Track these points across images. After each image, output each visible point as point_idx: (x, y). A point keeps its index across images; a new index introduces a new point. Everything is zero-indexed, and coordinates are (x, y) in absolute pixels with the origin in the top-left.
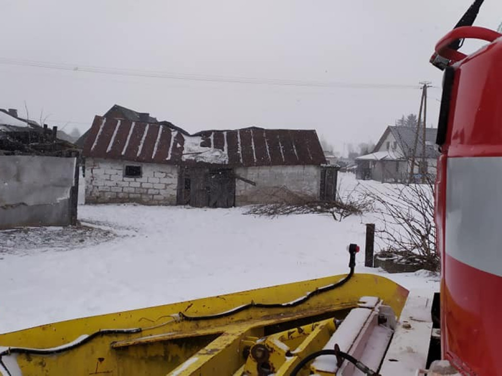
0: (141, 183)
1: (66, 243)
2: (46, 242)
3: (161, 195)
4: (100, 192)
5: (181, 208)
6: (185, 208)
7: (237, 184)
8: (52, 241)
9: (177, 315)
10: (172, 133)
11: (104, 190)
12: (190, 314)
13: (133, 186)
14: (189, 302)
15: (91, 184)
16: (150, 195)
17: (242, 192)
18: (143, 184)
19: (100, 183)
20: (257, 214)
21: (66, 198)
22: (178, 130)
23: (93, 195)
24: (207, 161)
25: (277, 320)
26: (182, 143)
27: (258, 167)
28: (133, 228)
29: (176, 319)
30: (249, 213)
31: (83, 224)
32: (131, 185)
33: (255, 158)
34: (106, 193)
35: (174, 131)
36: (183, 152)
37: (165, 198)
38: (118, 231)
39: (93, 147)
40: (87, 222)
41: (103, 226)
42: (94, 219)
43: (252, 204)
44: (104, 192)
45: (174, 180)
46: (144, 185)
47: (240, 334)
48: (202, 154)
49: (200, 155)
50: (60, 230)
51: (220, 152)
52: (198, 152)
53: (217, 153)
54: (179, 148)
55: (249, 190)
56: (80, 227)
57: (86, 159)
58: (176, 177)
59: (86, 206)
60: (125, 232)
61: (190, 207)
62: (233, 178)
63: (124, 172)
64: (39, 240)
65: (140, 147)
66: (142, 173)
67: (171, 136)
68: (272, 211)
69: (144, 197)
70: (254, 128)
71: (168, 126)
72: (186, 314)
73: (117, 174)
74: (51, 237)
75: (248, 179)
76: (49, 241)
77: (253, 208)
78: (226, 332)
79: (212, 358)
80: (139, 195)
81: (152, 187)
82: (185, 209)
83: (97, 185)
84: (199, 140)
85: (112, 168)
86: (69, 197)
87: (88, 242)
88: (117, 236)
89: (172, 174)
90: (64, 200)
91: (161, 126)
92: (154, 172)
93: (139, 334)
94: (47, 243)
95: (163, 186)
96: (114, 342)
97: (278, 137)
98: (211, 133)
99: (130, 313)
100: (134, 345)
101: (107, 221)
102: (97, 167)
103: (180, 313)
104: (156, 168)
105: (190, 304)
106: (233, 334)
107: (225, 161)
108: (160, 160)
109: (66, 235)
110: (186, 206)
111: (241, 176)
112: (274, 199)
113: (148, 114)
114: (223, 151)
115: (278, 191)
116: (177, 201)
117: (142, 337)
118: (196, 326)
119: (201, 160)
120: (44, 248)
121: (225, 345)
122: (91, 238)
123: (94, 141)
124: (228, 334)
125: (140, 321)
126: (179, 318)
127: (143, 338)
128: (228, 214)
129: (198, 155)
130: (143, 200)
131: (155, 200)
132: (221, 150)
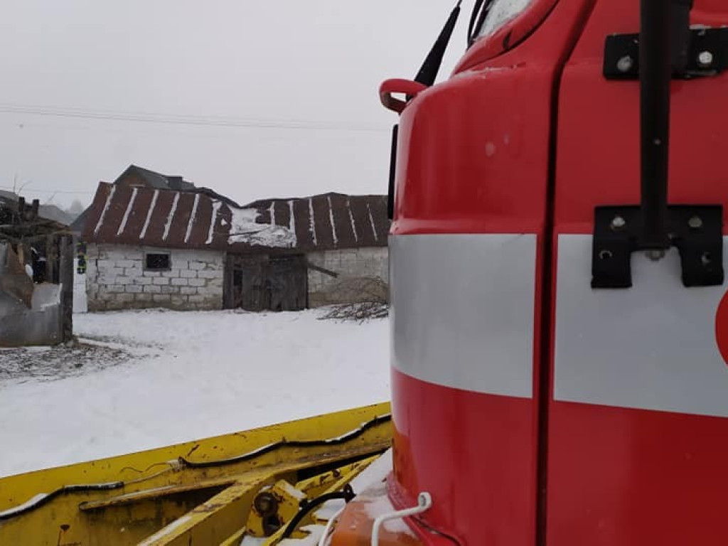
0: (170, 279)
1: (55, 370)
2: (27, 369)
3: (200, 295)
4: (109, 293)
5: (229, 313)
6: (234, 312)
7: (309, 276)
8: (34, 368)
9: (176, 461)
10: (214, 205)
11: (115, 290)
12: (196, 458)
13: (158, 283)
14: (195, 442)
15: (96, 282)
16: (184, 295)
17: (318, 287)
18: (173, 280)
19: (109, 281)
20: (339, 317)
21: (56, 303)
22: (223, 200)
23: (100, 299)
24: (265, 245)
25: (314, 462)
26: (229, 219)
27: (338, 251)
28: (156, 345)
29: (173, 466)
30: (328, 317)
31: (81, 340)
32: (155, 282)
33: (335, 237)
34: (119, 295)
35: (216, 202)
36: (231, 232)
37: (205, 299)
38: (135, 349)
39: (98, 227)
40: (88, 338)
41: (113, 344)
42: (100, 334)
43: (333, 304)
44: (115, 293)
45: (218, 274)
46: (174, 282)
47: (257, 482)
48: (258, 234)
49: (255, 235)
50: (47, 351)
51: (286, 231)
52: (253, 231)
53: (280, 232)
54: (225, 226)
55: (327, 284)
56: (77, 346)
57: (88, 246)
58: (222, 268)
59: (88, 314)
60: (144, 351)
61: (243, 311)
62: (304, 267)
63: (145, 262)
64: (14, 366)
65: (167, 227)
66: (171, 265)
67: (212, 208)
68: (360, 314)
69: (175, 298)
70: (332, 195)
71: (208, 194)
72: (189, 460)
73: (134, 267)
74: (32, 362)
75: (326, 268)
76: (29, 368)
77: (334, 309)
78: (239, 481)
79: (210, 517)
80: (168, 296)
81: (186, 284)
82: (236, 315)
83: (105, 283)
84: (254, 214)
85: (126, 258)
86: (59, 301)
87: (88, 366)
88: (132, 357)
89: (216, 264)
90: (52, 308)
91: (197, 195)
92: (189, 263)
93: (121, 490)
94: (26, 371)
95: (203, 282)
96: (84, 503)
97: (368, 206)
98: (271, 203)
99: (108, 462)
100: (111, 506)
101: (119, 336)
102: (104, 257)
103: (180, 458)
104: (192, 256)
105: (195, 446)
106: (248, 484)
107: (291, 244)
108: (197, 245)
109: (55, 358)
110: (237, 311)
111: (316, 264)
112: (365, 295)
113: (181, 178)
114: (289, 228)
115: (368, 284)
116: (224, 303)
117: (124, 494)
118: (203, 476)
119: (257, 242)
120: (20, 378)
121: (232, 499)
122: (94, 361)
123: (99, 219)
124: (241, 484)
125: (122, 471)
126: (179, 466)
127: (126, 496)
128: (297, 319)
129: (253, 236)
130: (174, 303)
131: (191, 303)
132: (286, 228)
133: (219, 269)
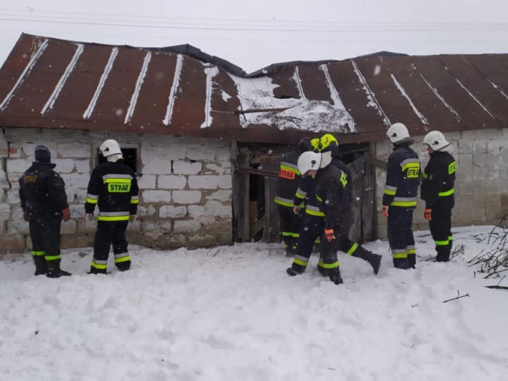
3: (192, 219)
10: (206, 71)
16: (165, 219)
18: (145, 194)
22: (219, 66)
23: (13, 231)
26: (233, 92)
35: (210, 67)
36: (240, 109)
37: (202, 225)
45: (223, 181)
46: (148, 197)
48: (286, 111)
49: (281, 114)
51: (328, 107)
52: (275, 108)
53: (321, 109)
54: (228, 100)
58: (229, 171)
66: (141, 166)
67: (205, 76)
69: (149, 226)
70: (384, 54)
71: (195, 55)
81: (168, 200)
84: (268, 85)
89: (220, 165)
91: (180, 57)
92: (172, 162)
95: (197, 197)
98: (293, 69)
102: (18, 155)
104: (177, 151)
107: (347, 126)
114: (332, 103)
116: (234, 233)
119: (289, 124)
129: (278, 115)
130: (149, 234)
131: (178, 234)
132: (327, 103)
133: (224, 173)
